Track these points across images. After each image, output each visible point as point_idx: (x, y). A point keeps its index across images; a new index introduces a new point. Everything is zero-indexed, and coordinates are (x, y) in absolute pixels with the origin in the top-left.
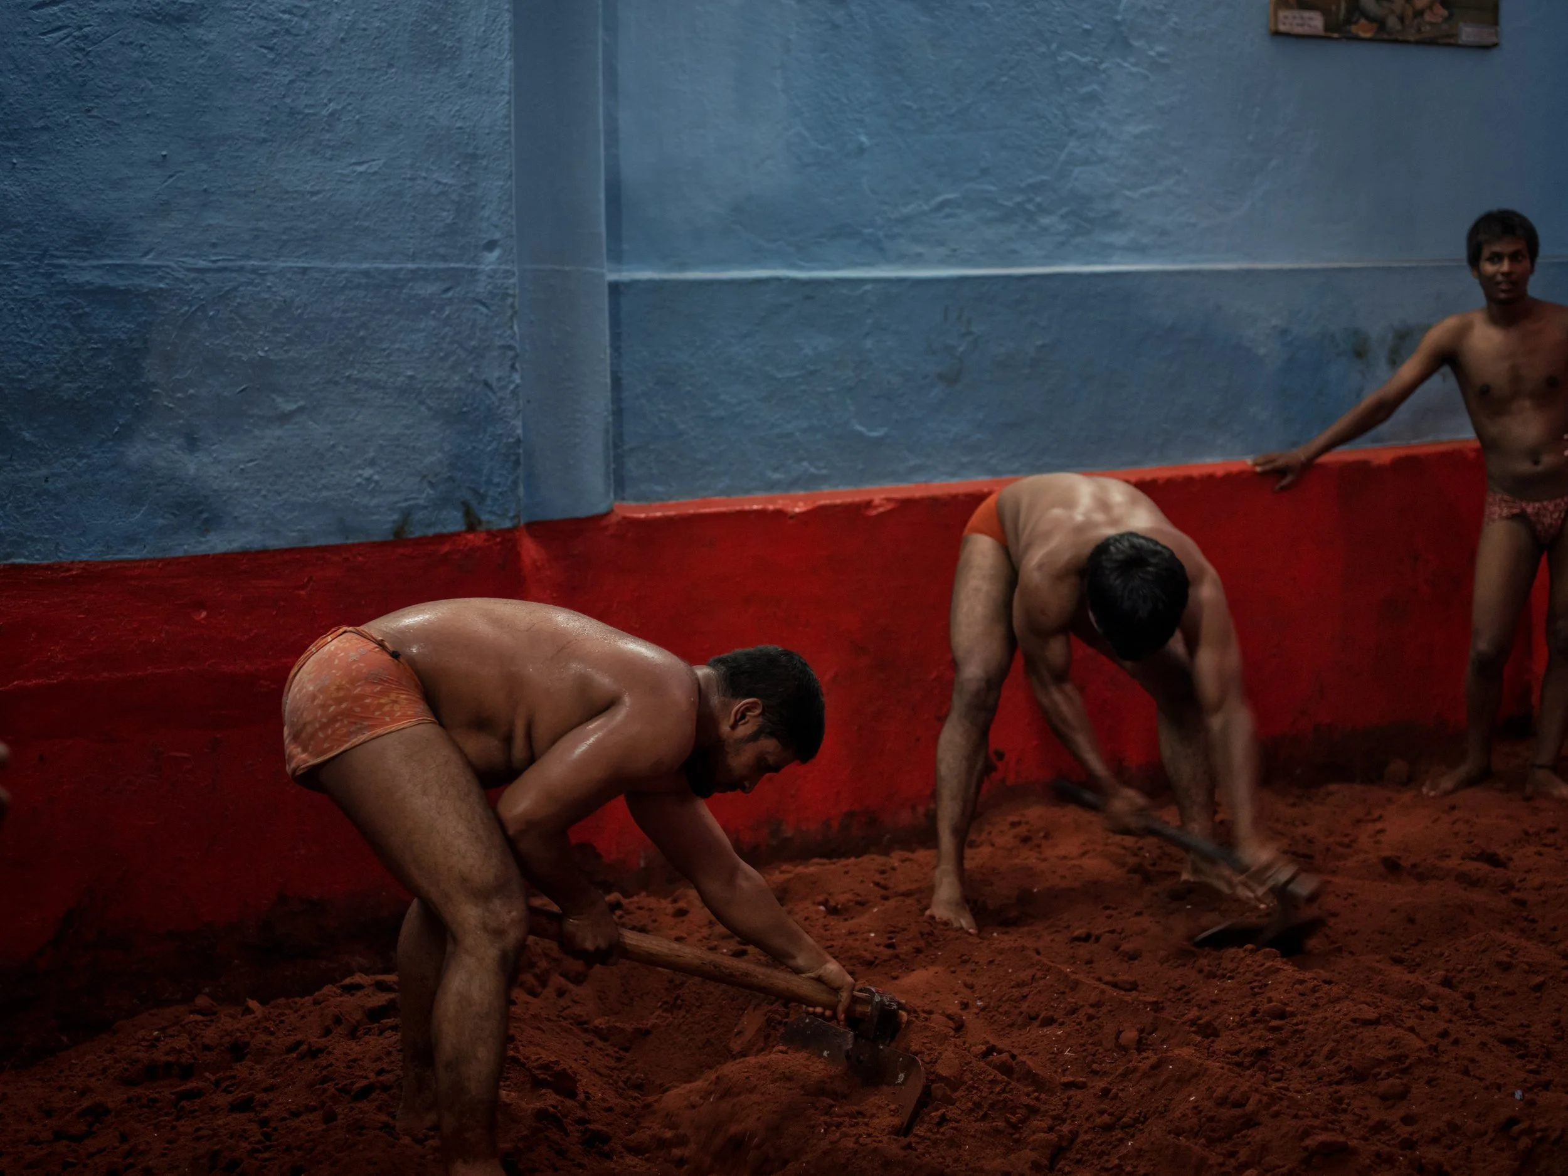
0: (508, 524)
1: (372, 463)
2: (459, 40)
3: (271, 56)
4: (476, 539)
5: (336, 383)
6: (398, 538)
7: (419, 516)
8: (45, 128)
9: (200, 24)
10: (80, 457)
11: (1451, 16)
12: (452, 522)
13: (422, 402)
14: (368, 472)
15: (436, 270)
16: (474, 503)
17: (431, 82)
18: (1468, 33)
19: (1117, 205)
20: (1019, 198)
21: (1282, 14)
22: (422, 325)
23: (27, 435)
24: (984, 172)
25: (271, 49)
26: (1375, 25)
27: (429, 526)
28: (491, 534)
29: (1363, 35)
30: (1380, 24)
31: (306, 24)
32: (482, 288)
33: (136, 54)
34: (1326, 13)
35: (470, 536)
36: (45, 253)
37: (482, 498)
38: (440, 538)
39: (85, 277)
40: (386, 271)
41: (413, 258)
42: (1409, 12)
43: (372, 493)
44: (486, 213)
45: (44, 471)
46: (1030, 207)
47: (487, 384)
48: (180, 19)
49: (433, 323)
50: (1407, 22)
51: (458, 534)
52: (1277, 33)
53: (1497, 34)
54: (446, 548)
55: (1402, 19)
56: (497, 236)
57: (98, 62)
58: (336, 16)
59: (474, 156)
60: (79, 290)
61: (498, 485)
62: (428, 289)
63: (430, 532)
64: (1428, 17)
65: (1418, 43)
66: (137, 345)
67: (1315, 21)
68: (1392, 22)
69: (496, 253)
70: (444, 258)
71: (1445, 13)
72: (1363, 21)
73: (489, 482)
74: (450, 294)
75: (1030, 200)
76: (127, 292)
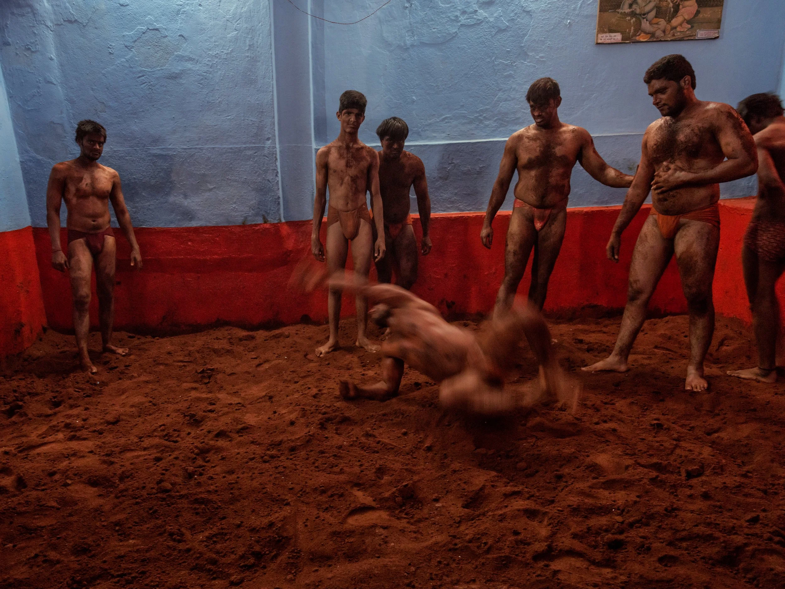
0: (276, 222)
1: (235, 203)
2: (257, 76)
3: (201, 86)
4: (267, 226)
5: (224, 180)
6: (243, 226)
7: (249, 218)
8: (143, 111)
9: (181, 78)
10: (157, 200)
11: (692, 27)
12: (260, 220)
13: (249, 186)
14: (234, 206)
15: (252, 147)
16: (266, 215)
17: (248, 90)
18: (702, 34)
19: (519, 115)
20: (476, 115)
22: (248, 163)
23: (144, 194)
24: (463, 106)
25: (201, 84)
26: (649, 36)
27: (253, 221)
28: (271, 224)
29: (642, 40)
30: (652, 34)
31: (211, 76)
32: (266, 152)
33: (165, 89)
35: (265, 225)
36: (145, 146)
37: (268, 214)
38: (256, 225)
39: (155, 152)
40: (237, 148)
41: (245, 143)
42: (669, 29)
43: (236, 212)
44: (266, 129)
45: (148, 203)
46: (480, 118)
47: (268, 180)
48: (176, 78)
49: (252, 163)
50: (668, 32)
51: (262, 224)
53: (718, 33)
54: (258, 228)
55: (664, 31)
56: (270, 136)
57: (155, 92)
58: (220, 72)
59: (262, 112)
60: (154, 155)
61: (273, 210)
62: (249, 153)
63: (253, 223)
64: (678, 29)
66: (169, 170)
67: (617, 37)
68: (659, 33)
69: (270, 141)
70: (254, 143)
71: (689, 26)
72: (643, 34)
73: (270, 209)
74: (256, 154)
75: (481, 116)
76: (166, 155)
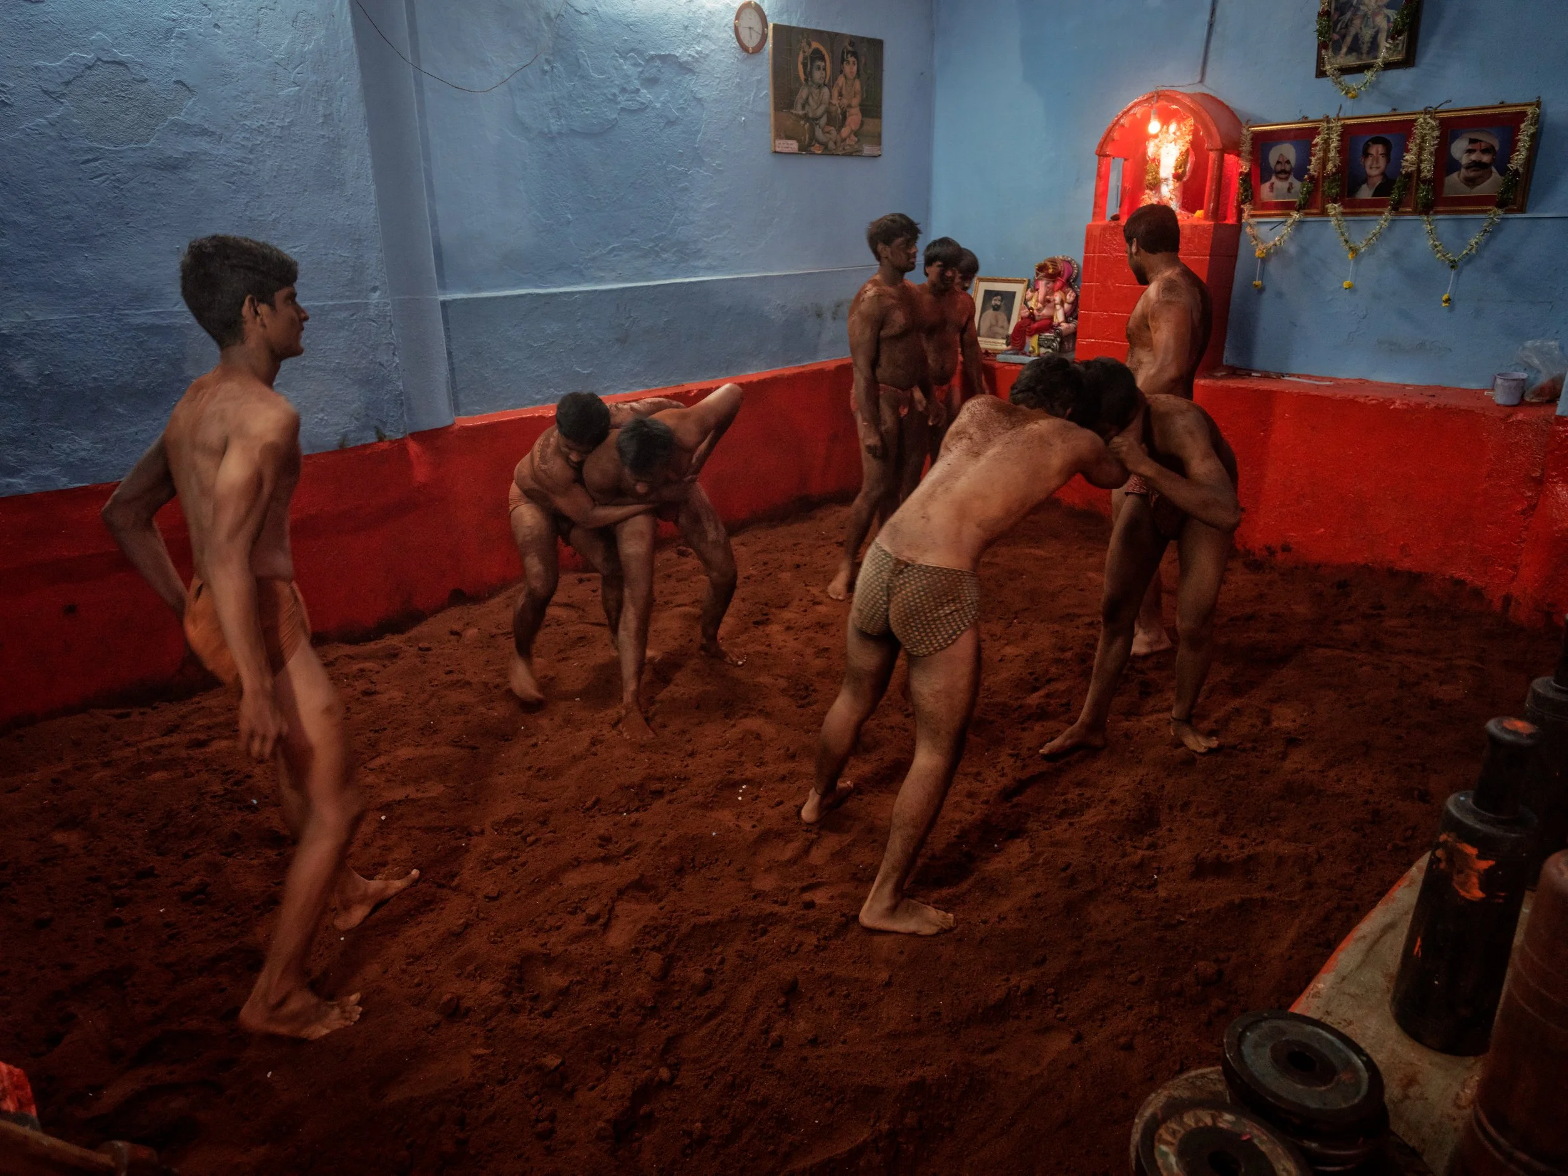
0: (400, 436)
1: (322, 410)
2: (343, 174)
3: (234, 187)
4: (385, 445)
5: (297, 369)
6: (342, 449)
7: (352, 436)
8: (103, 235)
9: (188, 170)
10: (155, 420)
11: (859, 140)
12: (371, 438)
13: (346, 377)
14: (321, 415)
15: (345, 305)
16: (381, 427)
17: (329, 199)
18: (867, 149)
21: (777, 142)
22: (341, 335)
23: (120, 410)
24: (633, 229)
25: (233, 183)
26: (823, 147)
27: (358, 440)
28: (391, 441)
29: (817, 152)
30: (825, 145)
31: (252, 168)
32: (372, 312)
33: (152, 189)
34: (799, 141)
35: (380, 444)
36: (114, 308)
37: (385, 424)
38: (365, 446)
39: (141, 320)
40: (317, 307)
41: (332, 299)
42: (839, 140)
43: (325, 426)
44: (370, 271)
45: (133, 429)
47: (381, 364)
48: (175, 168)
49: (348, 333)
50: (838, 144)
51: (375, 443)
52: (776, 152)
53: (880, 150)
54: (368, 451)
55: (835, 143)
56: (378, 284)
57: (128, 194)
58: (269, 163)
59: (359, 240)
60: (139, 328)
61: (392, 416)
62: (343, 315)
63: (359, 444)
64: (848, 142)
65: (843, 155)
66: (178, 356)
67: (793, 145)
68: (831, 145)
69: (378, 293)
70: (349, 298)
71: (856, 139)
72: (817, 145)
73: (388, 415)
74: (355, 317)
76: (168, 327)
